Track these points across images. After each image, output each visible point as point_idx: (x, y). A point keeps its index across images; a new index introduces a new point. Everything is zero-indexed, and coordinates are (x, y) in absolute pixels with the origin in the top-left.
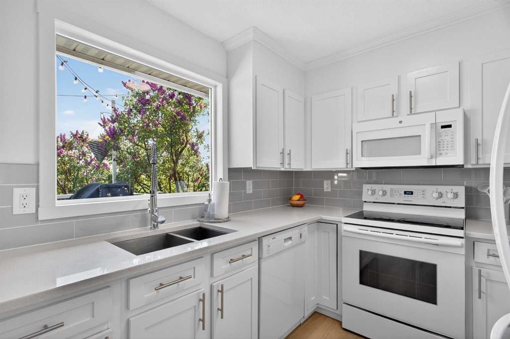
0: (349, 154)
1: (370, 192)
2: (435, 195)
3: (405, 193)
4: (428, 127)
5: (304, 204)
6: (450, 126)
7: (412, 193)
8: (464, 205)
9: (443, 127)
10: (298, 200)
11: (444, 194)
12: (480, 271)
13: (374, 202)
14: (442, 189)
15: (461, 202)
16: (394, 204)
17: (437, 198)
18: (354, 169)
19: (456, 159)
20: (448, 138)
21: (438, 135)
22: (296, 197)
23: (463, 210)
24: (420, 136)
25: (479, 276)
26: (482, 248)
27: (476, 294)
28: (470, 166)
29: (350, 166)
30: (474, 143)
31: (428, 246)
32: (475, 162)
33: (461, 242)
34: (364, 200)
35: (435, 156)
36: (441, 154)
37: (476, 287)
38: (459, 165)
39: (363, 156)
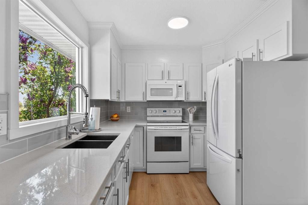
0: (145, 94)
1: (151, 112)
2: (174, 112)
4: (175, 86)
5: (119, 119)
6: (181, 86)
7: (166, 111)
8: (182, 115)
9: (179, 86)
10: (117, 117)
11: (176, 111)
12: (192, 136)
13: (151, 116)
14: (176, 109)
16: (159, 116)
18: (146, 101)
19: (182, 98)
20: (181, 90)
21: (177, 89)
22: (116, 116)
23: (181, 117)
24: (172, 89)
25: (192, 138)
26: (193, 128)
27: (191, 144)
28: (185, 101)
29: (145, 100)
30: (187, 93)
31: (179, 131)
32: (187, 99)
33: (188, 127)
34: (147, 115)
35: (177, 97)
36: (179, 96)
37: (191, 142)
38: (184, 101)
39: (151, 95)
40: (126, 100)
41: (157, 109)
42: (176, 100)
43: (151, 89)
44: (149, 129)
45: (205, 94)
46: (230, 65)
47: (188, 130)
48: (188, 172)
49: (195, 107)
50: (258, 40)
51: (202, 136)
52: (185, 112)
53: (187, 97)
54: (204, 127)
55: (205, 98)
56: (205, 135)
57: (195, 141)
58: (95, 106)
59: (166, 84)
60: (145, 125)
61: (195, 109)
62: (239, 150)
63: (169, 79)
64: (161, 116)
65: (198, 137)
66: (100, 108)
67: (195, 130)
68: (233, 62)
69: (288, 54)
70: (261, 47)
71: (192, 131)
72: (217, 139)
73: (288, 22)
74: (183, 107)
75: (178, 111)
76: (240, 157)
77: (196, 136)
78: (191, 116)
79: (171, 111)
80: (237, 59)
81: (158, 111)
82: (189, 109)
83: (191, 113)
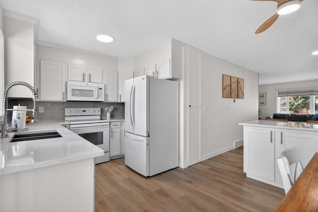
0: (65, 94)
1: (70, 112)
2: (93, 111)
3: (83, 111)
4: (96, 88)
5: (30, 121)
6: (101, 89)
7: (85, 111)
9: (100, 89)
12: (112, 130)
13: (70, 116)
14: (95, 109)
15: (100, 113)
17: (94, 112)
19: (102, 99)
20: (101, 93)
21: (98, 91)
23: (99, 116)
24: (93, 91)
25: (112, 132)
26: (112, 124)
27: (111, 137)
28: (105, 102)
29: (65, 100)
30: (106, 95)
31: (101, 127)
32: (106, 100)
33: (108, 123)
34: (66, 115)
35: (98, 98)
36: (99, 97)
37: (111, 135)
38: (103, 101)
39: (72, 96)
40: (41, 99)
41: (76, 109)
42: (97, 101)
43: (72, 89)
44: (72, 127)
45: (120, 96)
46: (143, 79)
47: (109, 126)
48: (109, 161)
49: (112, 107)
50: (156, 64)
51: (119, 130)
52: (102, 111)
53: (106, 99)
54: (121, 123)
55: (120, 100)
56: (121, 129)
57: (114, 134)
58: (19, 105)
59: (87, 86)
60: (68, 124)
61: (111, 109)
62: (148, 132)
63: (90, 82)
64: (80, 116)
65: (116, 130)
66: (26, 107)
67: (114, 125)
68: (145, 77)
69: (170, 76)
70: (158, 69)
71: (112, 127)
72: (134, 127)
73: (170, 59)
74: (102, 107)
75: (98, 111)
76: (149, 136)
77: (114, 130)
78: (108, 115)
79: (90, 111)
80: (147, 76)
81: (78, 111)
82: (107, 108)
83: (108, 112)
